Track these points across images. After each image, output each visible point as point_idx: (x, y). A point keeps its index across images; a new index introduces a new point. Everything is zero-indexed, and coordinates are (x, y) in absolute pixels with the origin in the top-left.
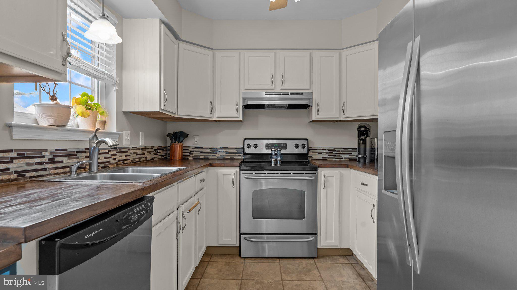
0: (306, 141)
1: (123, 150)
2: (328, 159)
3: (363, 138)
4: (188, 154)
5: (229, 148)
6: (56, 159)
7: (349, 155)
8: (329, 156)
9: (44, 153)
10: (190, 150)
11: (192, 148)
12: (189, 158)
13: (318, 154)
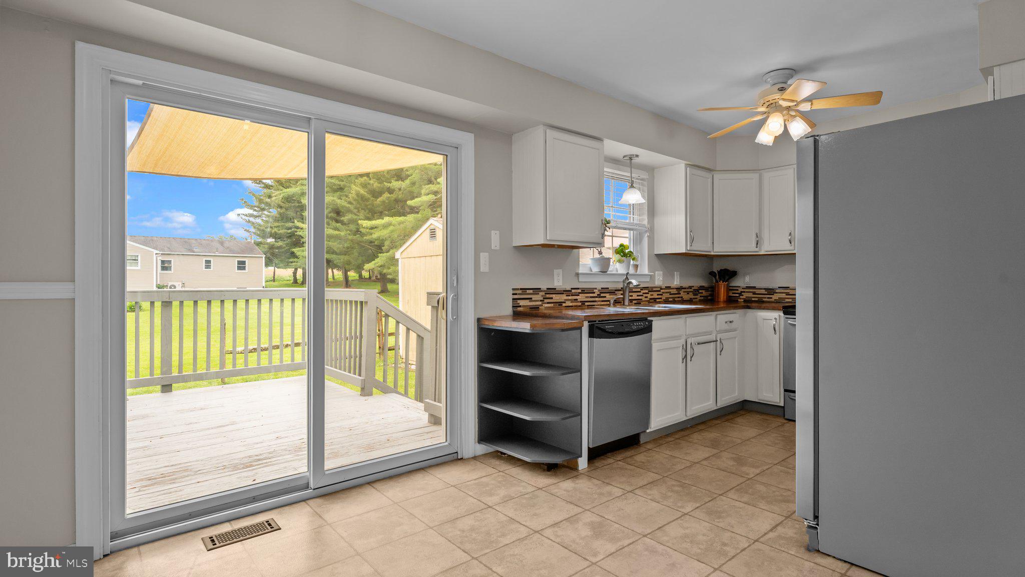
1: (654, 289)
4: (737, 295)
5: (790, 288)
6: (602, 295)
9: (595, 291)
10: (740, 290)
11: (743, 289)
12: (739, 300)
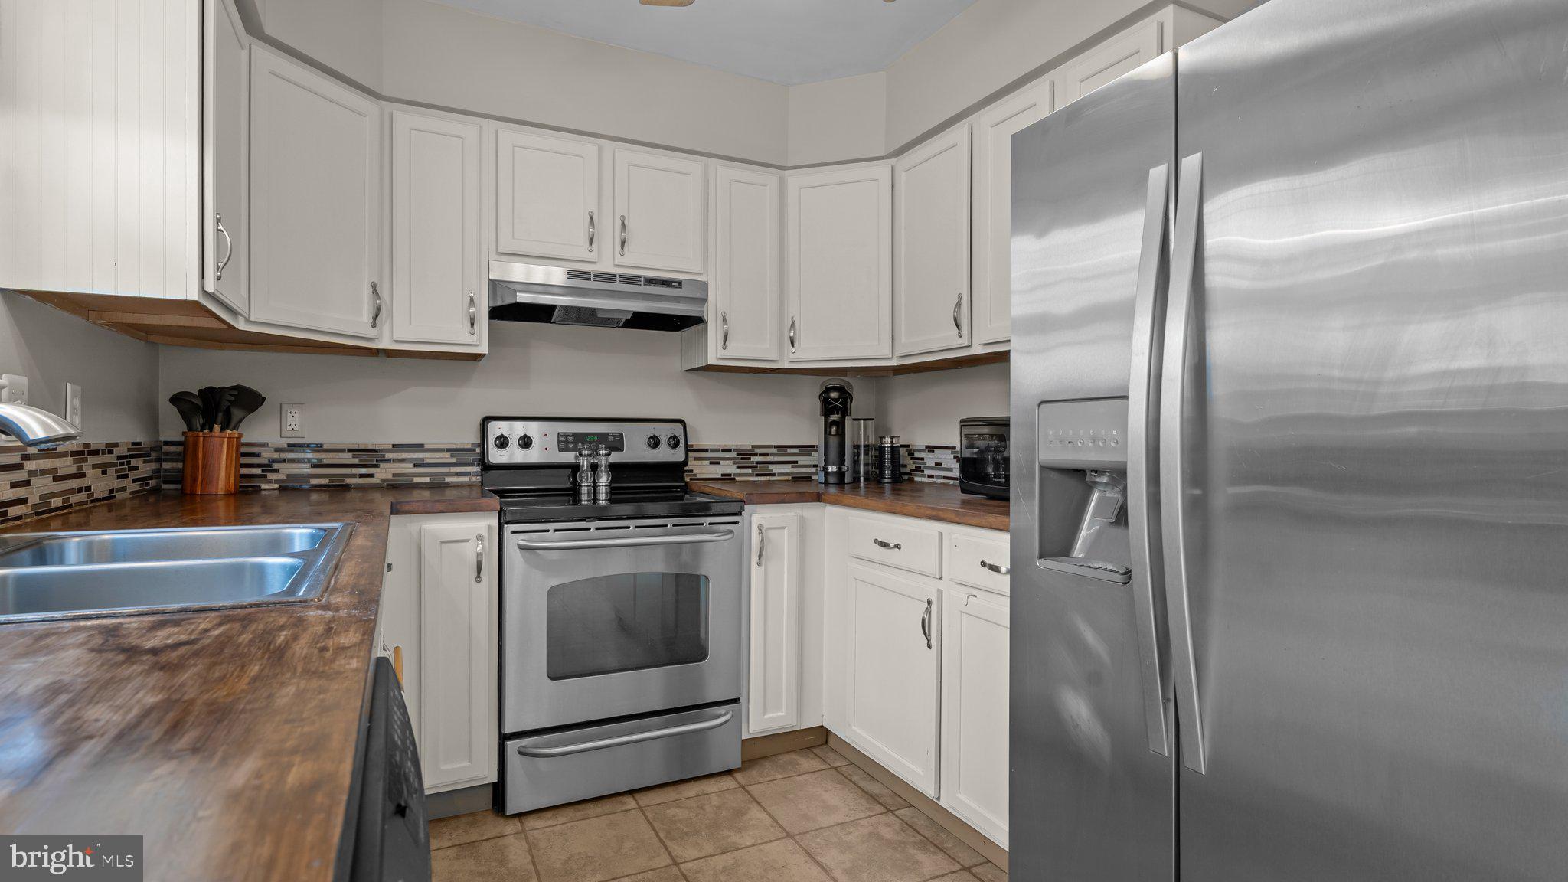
0: (680, 426)
2: (737, 478)
3: (834, 418)
4: (258, 471)
7: (790, 465)
8: (738, 471)
11: (277, 450)
13: (711, 463)
